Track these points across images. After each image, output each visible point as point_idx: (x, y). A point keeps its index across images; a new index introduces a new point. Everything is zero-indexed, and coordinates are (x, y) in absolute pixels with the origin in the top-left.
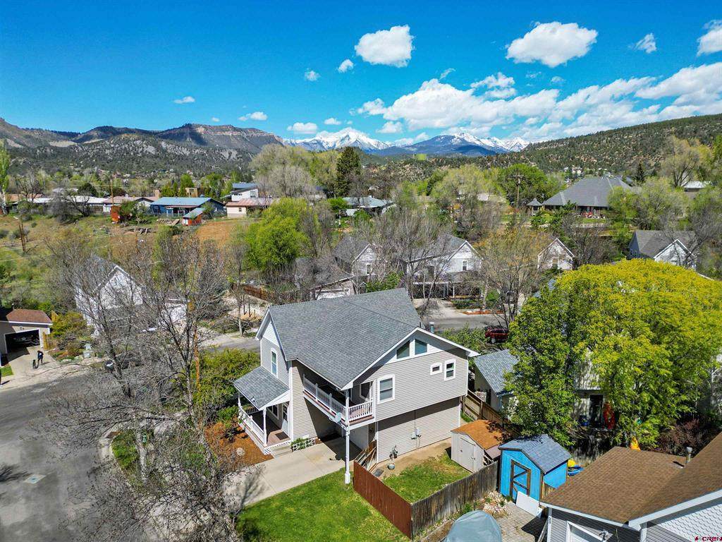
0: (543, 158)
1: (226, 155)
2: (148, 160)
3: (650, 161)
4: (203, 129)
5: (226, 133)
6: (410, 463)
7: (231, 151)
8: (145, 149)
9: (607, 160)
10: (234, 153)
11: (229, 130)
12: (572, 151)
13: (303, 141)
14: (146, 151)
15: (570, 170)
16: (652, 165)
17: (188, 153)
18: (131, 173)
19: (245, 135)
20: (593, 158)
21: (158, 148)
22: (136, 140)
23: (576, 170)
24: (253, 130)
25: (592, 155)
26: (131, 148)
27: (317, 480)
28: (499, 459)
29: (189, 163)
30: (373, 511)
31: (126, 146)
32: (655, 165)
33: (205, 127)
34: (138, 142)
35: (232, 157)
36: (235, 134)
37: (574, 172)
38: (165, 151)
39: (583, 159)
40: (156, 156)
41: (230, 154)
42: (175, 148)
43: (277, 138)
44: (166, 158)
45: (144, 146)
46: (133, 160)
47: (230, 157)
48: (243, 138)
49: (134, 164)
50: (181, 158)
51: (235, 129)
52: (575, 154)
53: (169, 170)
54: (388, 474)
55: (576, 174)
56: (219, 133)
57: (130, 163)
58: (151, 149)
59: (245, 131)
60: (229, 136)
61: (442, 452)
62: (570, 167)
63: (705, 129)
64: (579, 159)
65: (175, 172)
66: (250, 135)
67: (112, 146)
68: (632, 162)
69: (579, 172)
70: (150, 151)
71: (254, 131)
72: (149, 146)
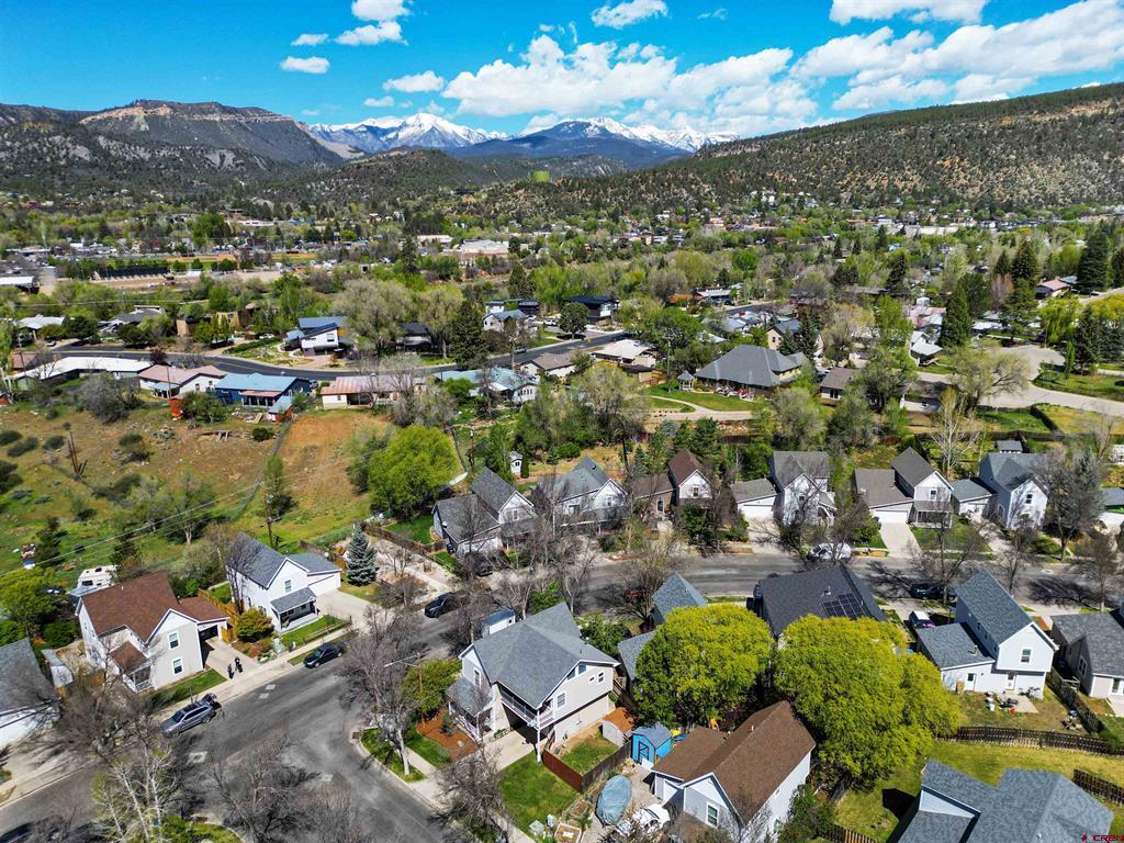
0: (720, 176)
1: (215, 159)
2: (80, 172)
3: (869, 182)
4: (168, 110)
5: (210, 117)
6: (577, 741)
7: (224, 152)
8: (72, 153)
9: (811, 180)
10: (230, 157)
11: (213, 112)
12: (764, 163)
13: (343, 127)
14: (74, 156)
15: (760, 195)
16: (872, 188)
17: (147, 156)
18: (52, 198)
19: (243, 121)
20: (791, 176)
21: (95, 149)
22: (55, 134)
23: (768, 196)
24: (256, 110)
25: (789, 170)
26: (45, 149)
27: (519, 761)
28: (631, 738)
29: (152, 176)
30: (558, 779)
31: (36, 145)
32: (876, 188)
33: (171, 105)
34: (57, 139)
35: (226, 163)
36: (227, 118)
37: (764, 199)
38: (106, 154)
39: (777, 177)
40: (93, 165)
41: (222, 157)
42: (124, 147)
43: (299, 126)
44: (111, 168)
45: (70, 145)
46: (53, 173)
47: (222, 162)
48: (241, 124)
49: (56, 181)
50: (138, 165)
51: (226, 110)
52: (766, 169)
53: (120, 191)
54: (563, 752)
55: (767, 203)
56: (197, 117)
57: (48, 178)
58: (82, 152)
59: (242, 112)
60: (215, 121)
61: (596, 730)
62: (759, 190)
63: (946, 132)
64: (772, 177)
65: (131, 194)
66: (252, 119)
67: (8, 144)
68: (845, 182)
69: (772, 199)
70: (82, 155)
71: (258, 113)
72: (78, 147)
